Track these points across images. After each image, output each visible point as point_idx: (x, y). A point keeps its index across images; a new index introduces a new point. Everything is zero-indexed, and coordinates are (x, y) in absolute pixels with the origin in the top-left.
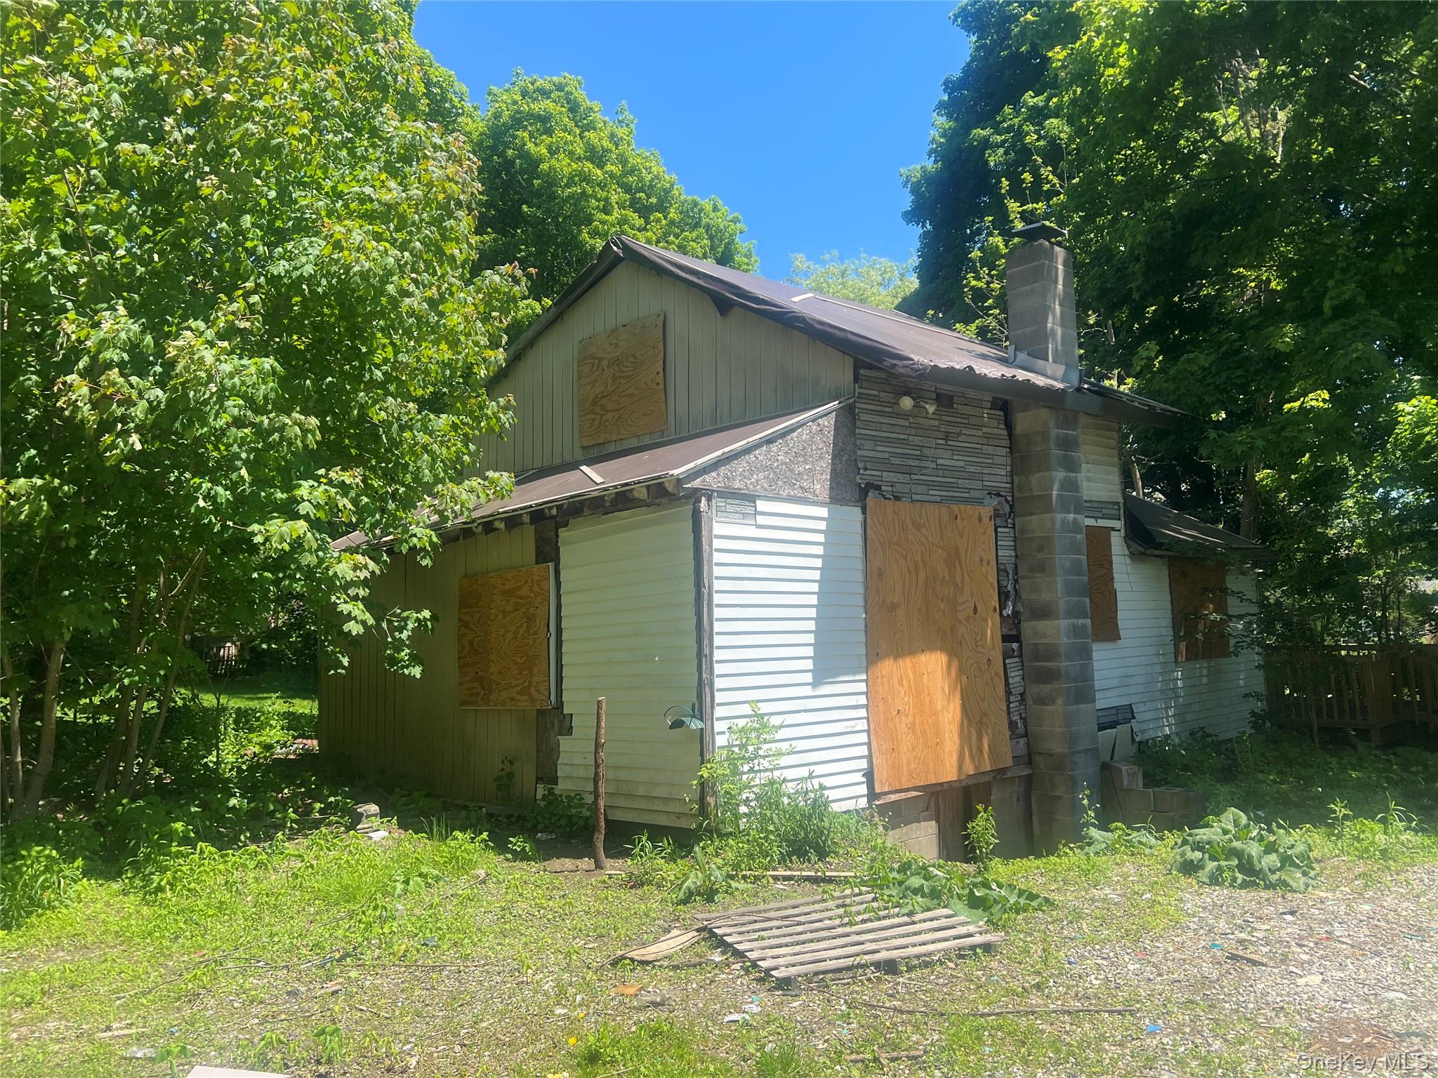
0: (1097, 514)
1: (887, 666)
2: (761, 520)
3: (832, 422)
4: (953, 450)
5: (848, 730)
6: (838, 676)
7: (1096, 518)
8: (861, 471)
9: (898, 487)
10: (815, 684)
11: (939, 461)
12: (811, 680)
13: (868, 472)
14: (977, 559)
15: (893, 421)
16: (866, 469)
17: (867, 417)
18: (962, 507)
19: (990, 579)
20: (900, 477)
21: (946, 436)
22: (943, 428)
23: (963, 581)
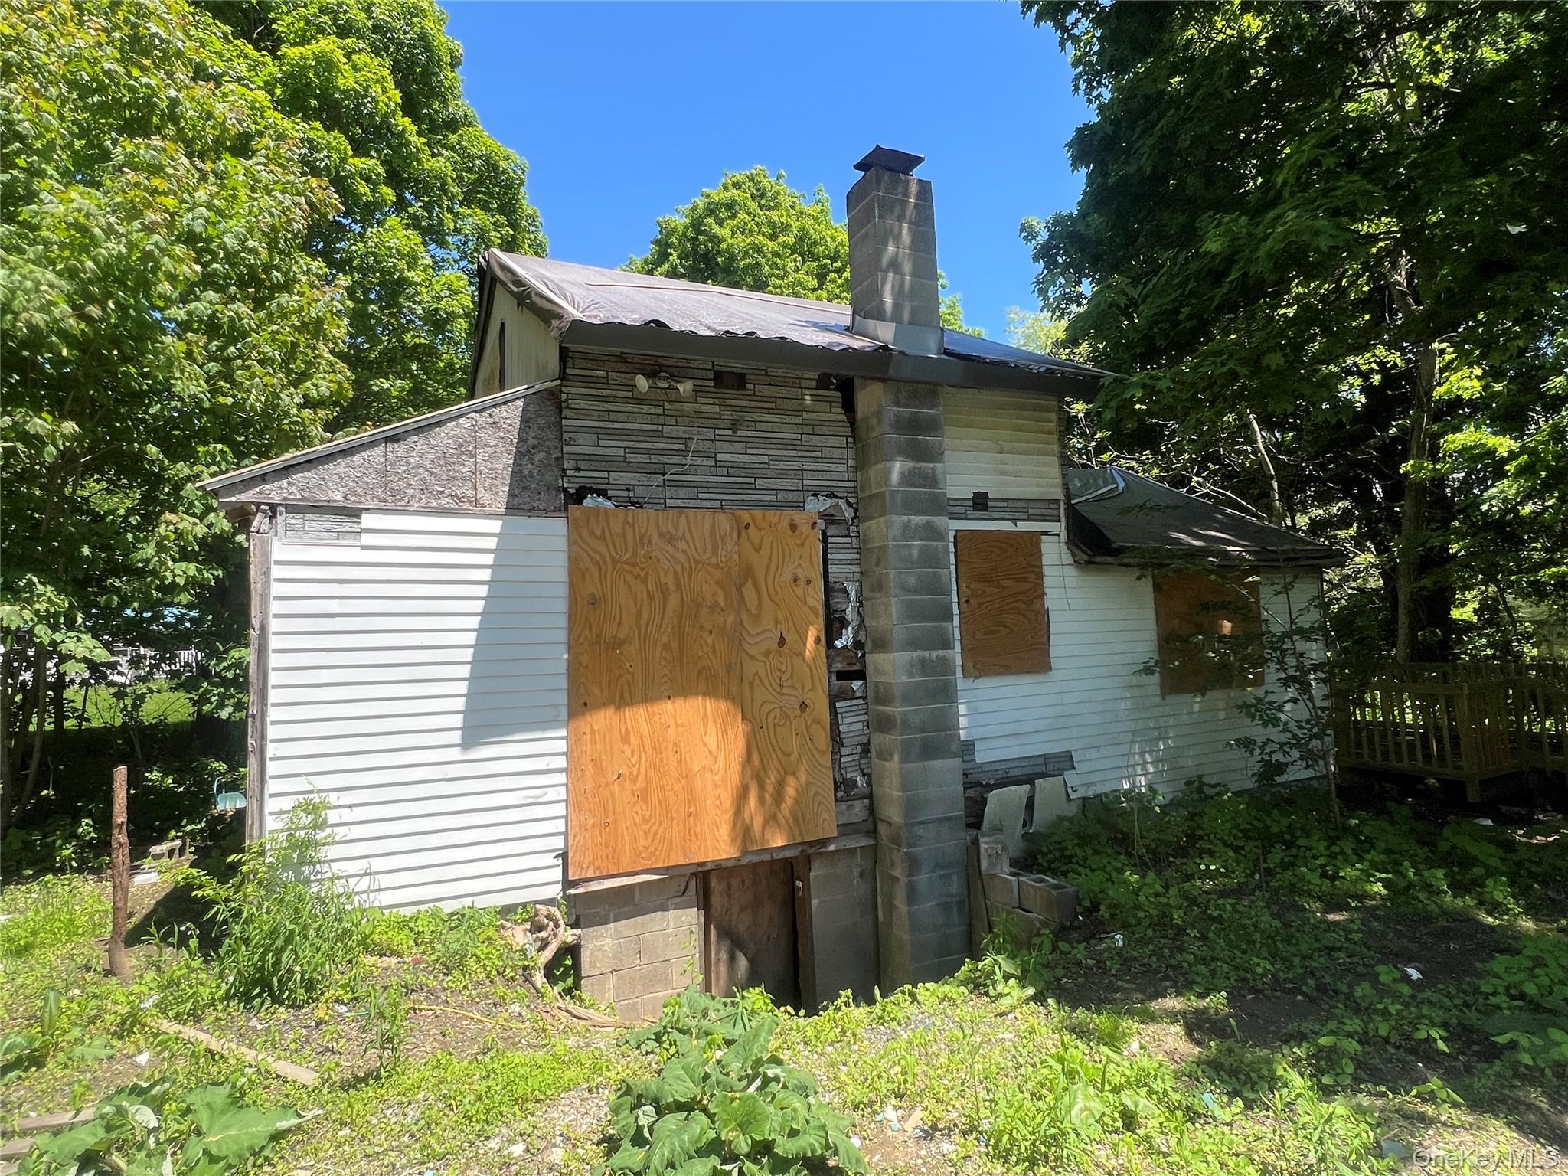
0: (1017, 515)
1: (602, 719)
2: (367, 539)
3: (518, 412)
4: (747, 442)
5: (528, 801)
6: (513, 733)
7: (1015, 521)
8: (569, 473)
9: (639, 491)
10: (466, 744)
11: (719, 457)
12: (459, 741)
13: (582, 473)
14: (787, 577)
15: (629, 408)
16: (578, 469)
17: (583, 404)
18: (758, 513)
19: (811, 602)
20: (644, 479)
21: (735, 425)
22: (727, 415)
23: (760, 606)
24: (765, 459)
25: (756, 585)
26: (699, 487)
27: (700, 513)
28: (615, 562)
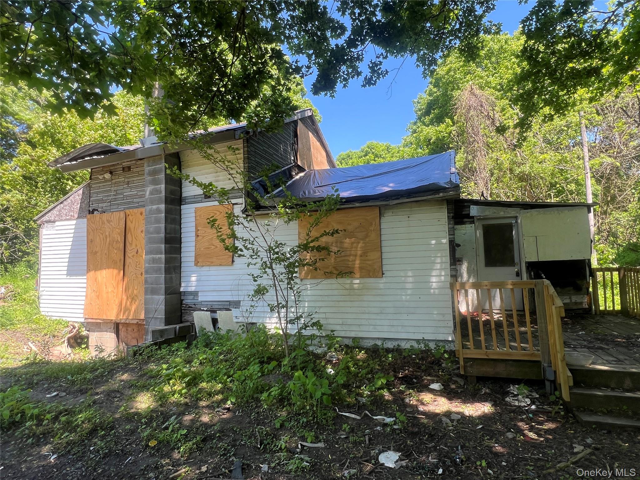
1: (92, 273)
2: (57, 228)
3: (82, 191)
4: (131, 188)
8: (91, 206)
9: (105, 208)
10: (68, 275)
11: (125, 194)
12: (66, 274)
14: (140, 231)
16: (93, 204)
17: (95, 186)
20: (106, 204)
21: (128, 183)
22: (126, 180)
23: (132, 241)
24: (136, 192)
25: (131, 234)
26: (118, 204)
27: (117, 213)
28: (97, 229)
